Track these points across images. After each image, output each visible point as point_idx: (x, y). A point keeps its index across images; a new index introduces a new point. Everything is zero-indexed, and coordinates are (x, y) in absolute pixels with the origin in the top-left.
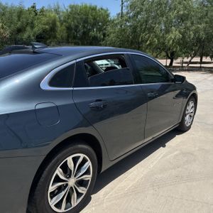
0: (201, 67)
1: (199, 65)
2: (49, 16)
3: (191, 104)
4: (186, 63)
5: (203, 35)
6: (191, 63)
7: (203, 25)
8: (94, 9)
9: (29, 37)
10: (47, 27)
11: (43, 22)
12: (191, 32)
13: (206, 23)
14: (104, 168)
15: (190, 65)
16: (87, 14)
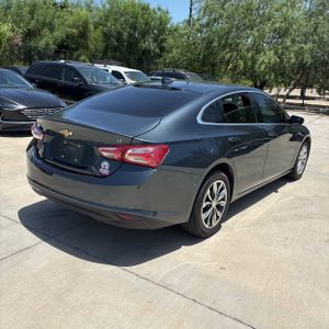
0: (303, 105)
1: (301, 102)
2: (78, 14)
3: (305, 150)
4: (282, 96)
5: (308, 59)
6: (288, 97)
7: (310, 45)
8: (145, 8)
9: (48, 44)
10: (74, 31)
11: (66, 23)
12: (292, 55)
13: (314, 42)
14: (234, 198)
15: (287, 101)
16: (135, 16)
